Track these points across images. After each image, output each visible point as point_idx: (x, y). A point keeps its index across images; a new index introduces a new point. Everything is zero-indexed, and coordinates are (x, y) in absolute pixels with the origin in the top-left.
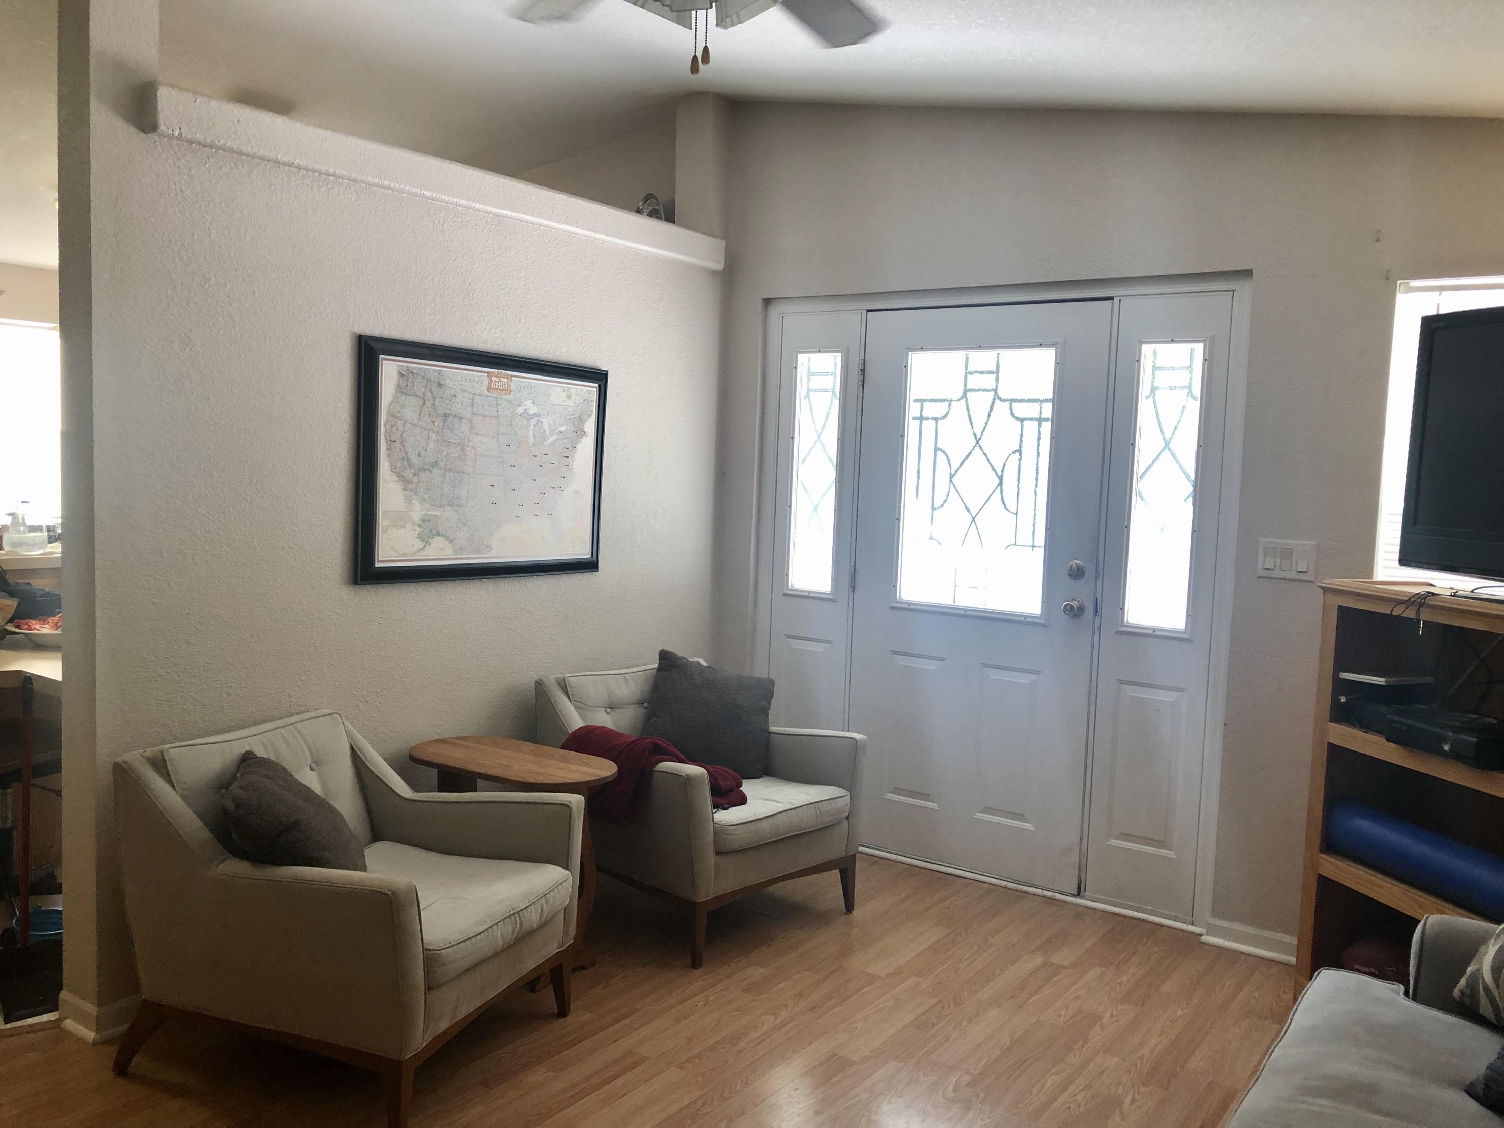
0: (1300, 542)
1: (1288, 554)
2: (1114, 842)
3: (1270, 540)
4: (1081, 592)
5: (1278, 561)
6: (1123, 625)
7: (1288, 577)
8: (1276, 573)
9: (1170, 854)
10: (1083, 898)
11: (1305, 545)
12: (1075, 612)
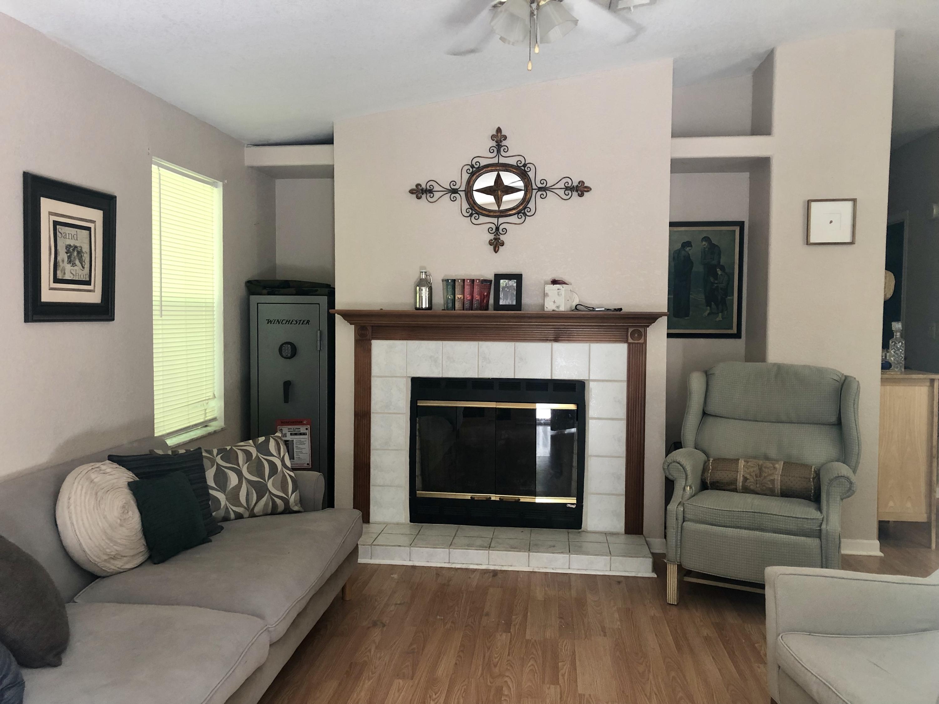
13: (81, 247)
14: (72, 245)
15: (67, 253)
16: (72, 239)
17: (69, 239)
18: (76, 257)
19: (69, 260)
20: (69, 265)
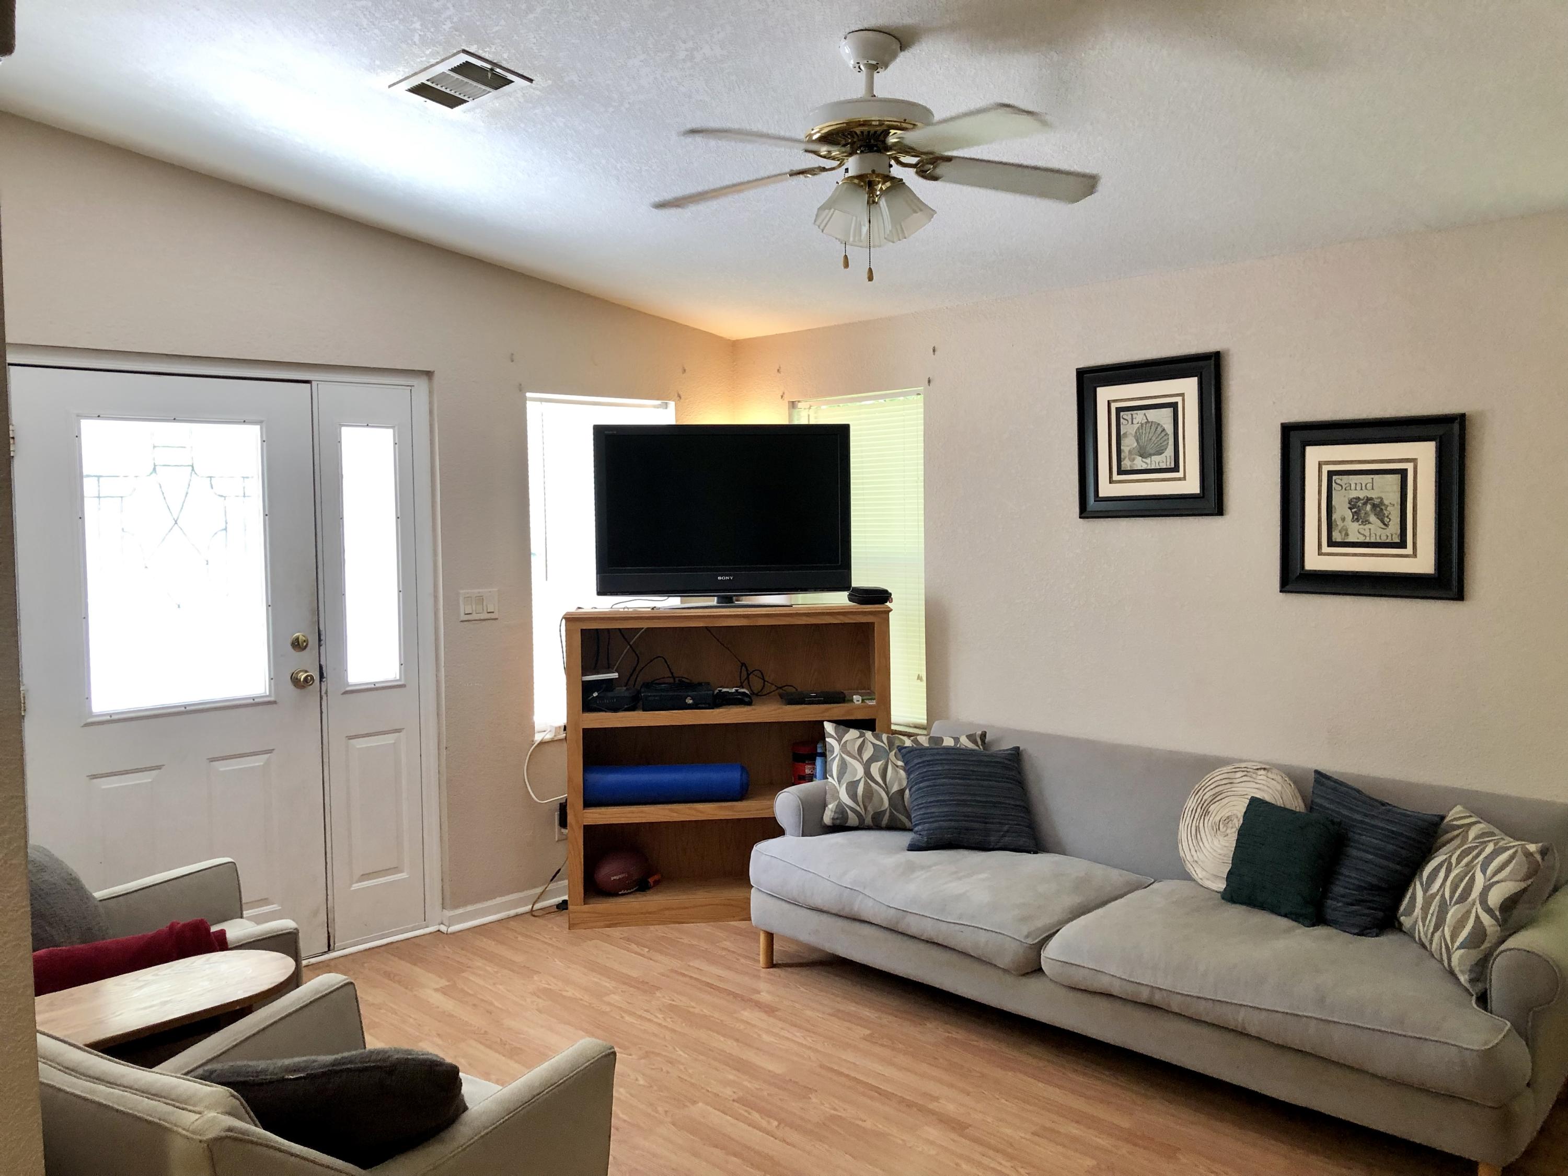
0: (486, 590)
1: (480, 599)
2: (356, 886)
3: (467, 591)
4: (305, 663)
5: (474, 607)
6: (348, 685)
7: (482, 618)
8: (475, 616)
9: (403, 875)
10: (334, 950)
11: (490, 592)
12: (300, 684)
13: (1382, 499)
14: (1361, 497)
15: (1350, 509)
16: (1361, 489)
17: (1356, 489)
18: (1370, 513)
19: (1356, 517)
20: (1356, 524)
